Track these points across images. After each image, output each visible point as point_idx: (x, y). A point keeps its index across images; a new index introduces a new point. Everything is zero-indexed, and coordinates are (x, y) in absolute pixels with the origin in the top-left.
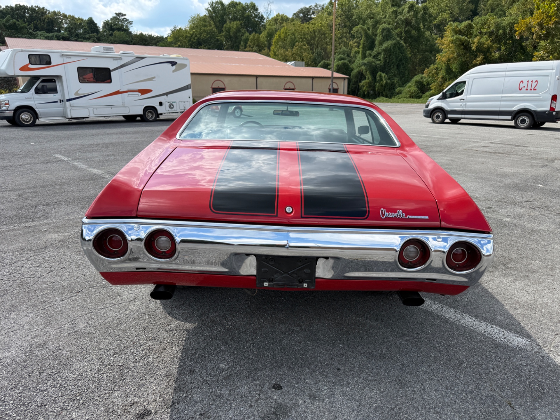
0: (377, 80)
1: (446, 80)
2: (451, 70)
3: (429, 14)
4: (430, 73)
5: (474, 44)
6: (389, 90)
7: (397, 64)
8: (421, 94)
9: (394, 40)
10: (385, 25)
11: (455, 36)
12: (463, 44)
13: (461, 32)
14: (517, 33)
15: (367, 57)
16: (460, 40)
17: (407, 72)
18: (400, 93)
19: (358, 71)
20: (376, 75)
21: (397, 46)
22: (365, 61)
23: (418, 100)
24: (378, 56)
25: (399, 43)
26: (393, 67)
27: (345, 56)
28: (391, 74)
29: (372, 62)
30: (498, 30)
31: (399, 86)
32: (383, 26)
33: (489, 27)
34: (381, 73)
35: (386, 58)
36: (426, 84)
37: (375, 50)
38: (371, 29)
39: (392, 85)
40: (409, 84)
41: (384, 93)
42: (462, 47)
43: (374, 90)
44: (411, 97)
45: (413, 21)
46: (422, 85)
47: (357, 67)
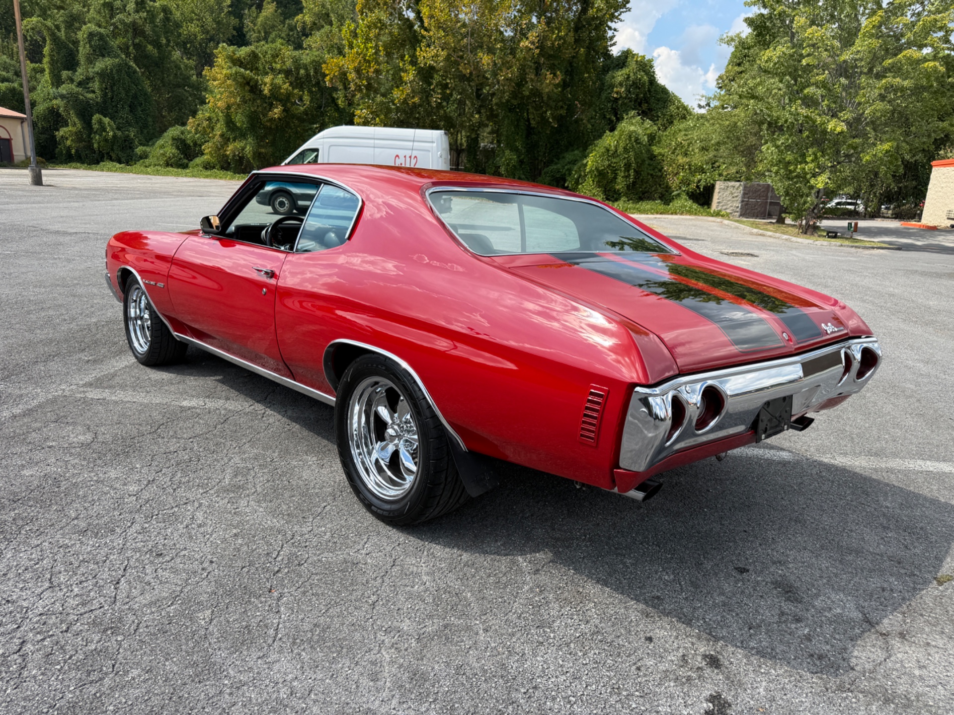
0: (95, 130)
1: (228, 139)
2: (234, 123)
3: (175, 21)
4: (198, 125)
5: (265, 85)
6: (123, 149)
7: (129, 102)
8: (186, 161)
9: (116, 57)
10: (92, 27)
11: (234, 70)
12: (248, 83)
13: (242, 63)
14: (328, 78)
15: (63, 83)
16: (243, 76)
17: (150, 119)
18: (144, 156)
19: (48, 108)
20: (91, 119)
21: (122, 68)
22: (63, 89)
23: (184, 171)
24: (88, 84)
25: (126, 64)
26: (123, 108)
27: (10, 75)
28: (121, 121)
29: (78, 93)
30: (298, 69)
31: (141, 144)
32: (89, 28)
33: (284, 62)
34: (102, 117)
35: (106, 89)
36: (192, 144)
37: (79, 70)
38: (63, 30)
39: (125, 141)
40: (160, 142)
41: (114, 156)
42: (247, 88)
43: (90, 147)
44: (168, 164)
45: (148, 28)
46: (185, 145)
47: (44, 100)
